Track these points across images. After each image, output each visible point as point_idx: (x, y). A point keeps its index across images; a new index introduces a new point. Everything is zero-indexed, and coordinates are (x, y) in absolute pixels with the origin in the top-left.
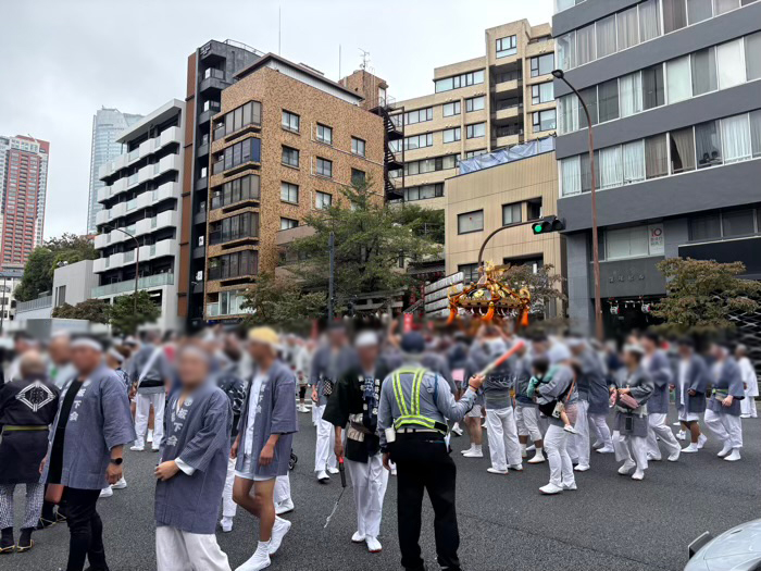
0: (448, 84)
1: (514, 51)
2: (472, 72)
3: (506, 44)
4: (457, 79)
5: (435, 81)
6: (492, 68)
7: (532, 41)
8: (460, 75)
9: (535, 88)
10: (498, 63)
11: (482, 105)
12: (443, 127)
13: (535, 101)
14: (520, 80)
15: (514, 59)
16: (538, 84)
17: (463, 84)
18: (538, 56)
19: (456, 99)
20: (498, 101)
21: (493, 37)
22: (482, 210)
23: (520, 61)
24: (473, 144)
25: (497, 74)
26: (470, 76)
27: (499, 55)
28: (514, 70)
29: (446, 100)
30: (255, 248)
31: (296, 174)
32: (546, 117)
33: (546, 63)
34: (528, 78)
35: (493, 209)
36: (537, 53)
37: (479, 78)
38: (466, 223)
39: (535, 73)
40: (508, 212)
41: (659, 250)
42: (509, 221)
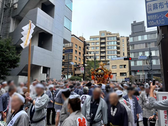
0: (92, 39)
1: (104, 35)
3: (103, 34)
5: (90, 38)
6: (100, 38)
7: (107, 34)
8: (95, 38)
10: (102, 37)
11: (98, 44)
12: (91, 46)
13: (108, 44)
14: (105, 40)
15: (104, 37)
16: (108, 42)
17: (95, 40)
18: (108, 37)
19: (94, 42)
21: (101, 32)
22: (116, 66)
23: (105, 37)
24: (97, 50)
25: (101, 39)
26: (96, 38)
27: (102, 36)
28: (104, 38)
29: (92, 42)
30: (72, 67)
31: (77, 55)
32: (109, 47)
33: (110, 38)
34: (107, 40)
35: (118, 66)
36: (108, 36)
37: (98, 39)
38: (113, 67)
39: (108, 40)
40: (121, 66)
41: (144, 74)
42: (121, 67)
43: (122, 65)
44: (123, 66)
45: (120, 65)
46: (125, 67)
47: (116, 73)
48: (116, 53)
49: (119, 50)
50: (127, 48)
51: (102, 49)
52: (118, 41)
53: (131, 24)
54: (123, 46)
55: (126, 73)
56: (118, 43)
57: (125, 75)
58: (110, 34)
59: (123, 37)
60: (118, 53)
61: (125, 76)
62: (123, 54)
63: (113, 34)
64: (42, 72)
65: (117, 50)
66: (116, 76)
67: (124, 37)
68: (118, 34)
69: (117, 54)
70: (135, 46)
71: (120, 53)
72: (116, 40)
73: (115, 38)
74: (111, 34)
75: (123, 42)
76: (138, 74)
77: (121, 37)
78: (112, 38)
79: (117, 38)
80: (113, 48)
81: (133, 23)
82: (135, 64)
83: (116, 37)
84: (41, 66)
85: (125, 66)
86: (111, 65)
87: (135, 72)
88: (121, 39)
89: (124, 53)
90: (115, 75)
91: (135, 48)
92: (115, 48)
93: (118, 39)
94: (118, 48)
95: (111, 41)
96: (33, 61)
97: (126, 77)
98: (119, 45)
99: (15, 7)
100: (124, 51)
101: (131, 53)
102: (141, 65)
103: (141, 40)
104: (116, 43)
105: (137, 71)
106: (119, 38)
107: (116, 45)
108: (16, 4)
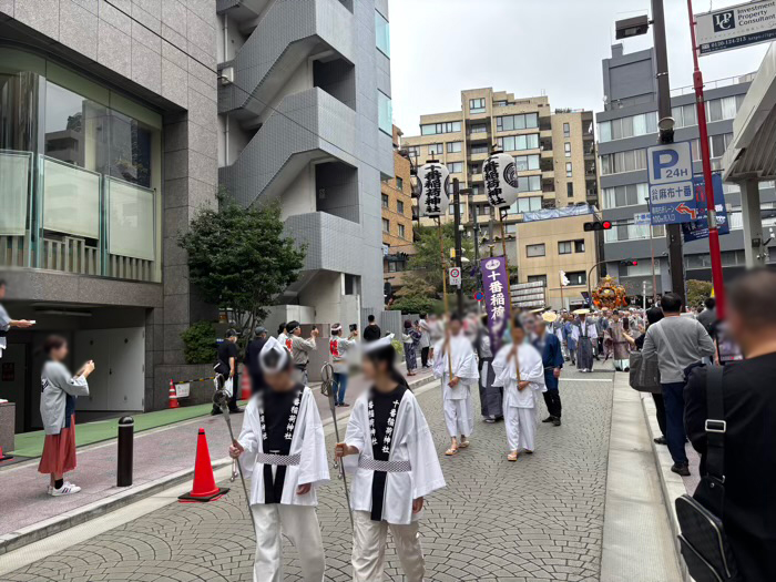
0: (431, 130)
1: (483, 110)
2: (451, 122)
3: (477, 104)
4: (439, 126)
5: (421, 126)
6: (467, 121)
7: (495, 103)
8: (441, 123)
9: (500, 140)
10: (472, 118)
11: (460, 148)
14: (489, 132)
15: (484, 116)
16: (503, 137)
17: (444, 130)
18: (502, 117)
19: (438, 141)
20: (472, 146)
21: (467, 97)
22: (543, 244)
23: (489, 118)
25: (471, 125)
26: (449, 125)
27: (472, 111)
28: (485, 123)
29: (432, 141)
33: (508, 122)
34: (496, 131)
35: (552, 243)
36: (501, 114)
37: (457, 127)
38: (532, 251)
39: (500, 129)
40: (562, 246)
41: (657, 272)
42: (562, 251)
43: (569, 242)
44: (573, 244)
45: (559, 243)
46: (578, 250)
47: (545, 276)
48: (537, 186)
49: (548, 175)
50: (586, 161)
51: (475, 170)
52: (546, 134)
53: (604, 61)
54: (568, 155)
55: (584, 272)
56: (546, 144)
57: (580, 281)
58: (507, 103)
59: (566, 115)
60: (548, 185)
61: (583, 283)
62: (565, 188)
63: (521, 102)
64: (343, 292)
65: (540, 172)
66: (545, 286)
67: (569, 111)
68: (542, 103)
69: (541, 193)
70: (622, 159)
71: (555, 184)
72: (537, 130)
73: (532, 121)
74: (514, 103)
75: (567, 135)
76: (633, 273)
77: (557, 112)
78: (519, 122)
79: (538, 119)
80: (525, 168)
81: (610, 57)
82: (623, 234)
83: (538, 113)
84: (340, 273)
85: (579, 243)
86: (520, 245)
87: (622, 266)
88: (557, 123)
89: (570, 185)
90: (540, 283)
91: (622, 170)
92: (534, 164)
93: (545, 124)
94: (546, 165)
95: (514, 133)
96: (324, 259)
97: (587, 290)
98: (551, 149)
99: (226, 79)
100: (570, 174)
101: (605, 189)
102: (647, 235)
103: (644, 133)
104: (535, 141)
105: (632, 264)
106: (549, 118)
107: (538, 151)
108: (228, 70)
